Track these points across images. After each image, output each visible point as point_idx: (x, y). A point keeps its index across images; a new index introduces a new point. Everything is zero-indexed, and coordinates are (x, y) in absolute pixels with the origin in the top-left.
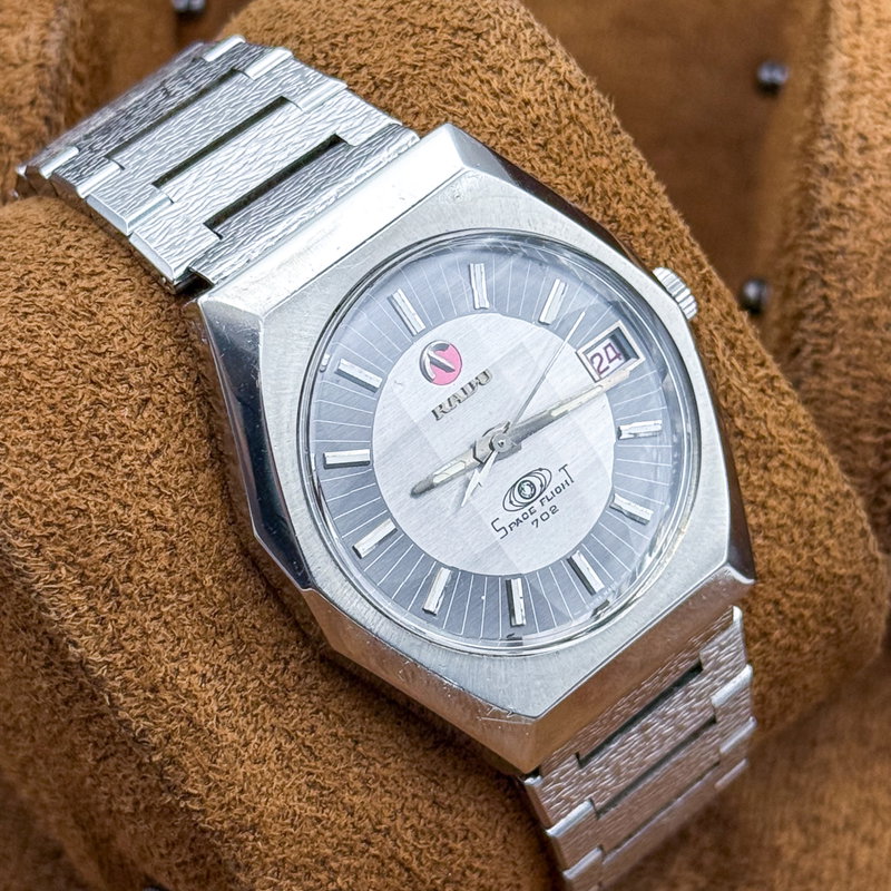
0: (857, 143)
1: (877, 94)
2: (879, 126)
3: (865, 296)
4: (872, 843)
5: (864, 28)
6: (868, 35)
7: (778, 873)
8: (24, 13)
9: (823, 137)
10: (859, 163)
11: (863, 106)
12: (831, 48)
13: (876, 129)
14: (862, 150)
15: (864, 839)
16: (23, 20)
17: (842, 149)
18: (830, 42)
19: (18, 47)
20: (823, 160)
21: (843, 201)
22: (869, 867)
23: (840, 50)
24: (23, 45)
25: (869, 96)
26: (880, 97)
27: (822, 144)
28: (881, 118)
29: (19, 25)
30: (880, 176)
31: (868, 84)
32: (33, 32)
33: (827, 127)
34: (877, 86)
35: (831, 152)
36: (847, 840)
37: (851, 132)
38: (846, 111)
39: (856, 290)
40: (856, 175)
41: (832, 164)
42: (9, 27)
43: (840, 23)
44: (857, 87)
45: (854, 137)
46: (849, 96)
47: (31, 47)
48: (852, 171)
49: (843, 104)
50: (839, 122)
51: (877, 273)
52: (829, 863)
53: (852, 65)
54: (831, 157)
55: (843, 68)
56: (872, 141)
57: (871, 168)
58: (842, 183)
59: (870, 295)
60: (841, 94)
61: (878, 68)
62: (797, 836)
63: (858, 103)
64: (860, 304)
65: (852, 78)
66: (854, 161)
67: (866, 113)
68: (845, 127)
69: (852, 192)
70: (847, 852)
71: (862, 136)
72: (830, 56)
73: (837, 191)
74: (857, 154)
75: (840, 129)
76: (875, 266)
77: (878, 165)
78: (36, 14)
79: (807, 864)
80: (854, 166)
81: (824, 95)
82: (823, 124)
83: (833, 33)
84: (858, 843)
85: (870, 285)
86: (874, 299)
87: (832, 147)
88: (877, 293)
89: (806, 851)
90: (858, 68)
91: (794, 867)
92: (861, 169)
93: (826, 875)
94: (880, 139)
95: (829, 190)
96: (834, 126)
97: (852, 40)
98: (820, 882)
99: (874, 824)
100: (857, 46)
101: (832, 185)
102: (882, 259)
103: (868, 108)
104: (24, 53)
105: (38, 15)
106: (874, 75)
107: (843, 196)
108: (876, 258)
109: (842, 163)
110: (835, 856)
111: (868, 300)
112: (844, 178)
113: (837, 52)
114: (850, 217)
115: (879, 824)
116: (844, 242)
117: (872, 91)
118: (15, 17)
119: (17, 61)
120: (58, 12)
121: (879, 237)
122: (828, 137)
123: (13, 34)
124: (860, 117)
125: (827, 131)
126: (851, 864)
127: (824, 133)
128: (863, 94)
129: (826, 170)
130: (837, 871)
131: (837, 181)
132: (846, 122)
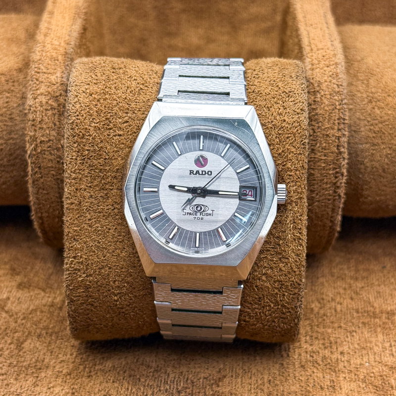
5: (314, 51)
6: (315, 53)
8: (55, 69)
15: (338, 303)
16: (55, 71)
24: (56, 78)
25: (318, 69)
29: (54, 73)
31: (318, 66)
32: (59, 74)
42: (51, 74)
44: (314, 67)
50: (311, 77)
53: (312, 61)
60: (310, 69)
62: (317, 304)
65: (313, 65)
70: (334, 307)
78: (59, 69)
79: (322, 312)
83: (305, 53)
84: (336, 304)
90: (314, 62)
91: (318, 313)
97: (311, 54)
99: (340, 298)
100: (312, 56)
104: (57, 81)
106: (319, 63)
110: (330, 309)
113: (307, 58)
115: (342, 299)
119: (55, 83)
123: (53, 75)
126: (336, 311)
128: (317, 68)
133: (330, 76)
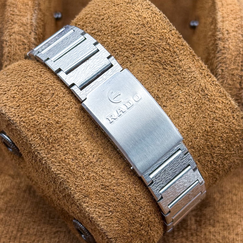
0: (226, 32)
1: (229, 21)
2: (231, 28)
3: (231, 68)
4: (236, 195)
7: (215, 203)
9: (218, 31)
10: (227, 37)
11: (226, 24)
12: (217, 11)
13: (230, 29)
14: (227, 34)
17: (223, 34)
18: (216, 10)
19: (25, 21)
20: (218, 37)
21: (224, 46)
22: (236, 200)
23: (219, 11)
26: (230, 21)
27: (218, 33)
28: (231, 26)
30: (232, 40)
33: (219, 29)
34: (229, 19)
35: (220, 35)
36: (230, 195)
37: (224, 30)
38: (223, 25)
39: (229, 67)
40: (227, 40)
41: (221, 37)
43: (218, 5)
45: (225, 31)
46: (223, 21)
47: (29, 20)
48: (226, 39)
49: (222, 24)
51: (234, 62)
52: (227, 200)
54: (221, 36)
55: (221, 15)
56: (230, 32)
57: (230, 38)
58: (224, 42)
59: (232, 68)
61: (229, 15)
63: (225, 23)
64: (230, 70)
66: (226, 36)
67: (227, 25)
68: (223, 29)
69: (226, 44)
71: (227, 30)
72: (217, 13)
73: (223, 44)
74: (226, 35)
75: (222, 29)
76: (233, 61)
77: (232, 37)
80: (226, 38)
81: (217, 22)
82: (218, 28)
85: (232, 65)
86: (234, 69)
87: (220, 33)
88: (234, 67)
89: (221, 198)
92: (228, 38)
93: (227, 203)
94: (231, 31)
95: (221, 44)
96: (220, 29)
98: (226, 205)
101: (221, 42)
102: (234, 59)
103: (228, 24)
105: (30, 13)
107: (224, 45)
108: (233, 59)
109: (223, 37)
111: (232, 69)
112: (224, 41)
114: (226, 50)
116: (225, 56)
117: (228, 20)
118: (24, 14)
120: (34, 12)
121: (234, 54)
122: (219, 31)
124: (226, 26)
125: (219, 30)
127: (218, 30)
129: (220, 39)
130: (229, 202)
131: (222, 41)
132: (223, 27)
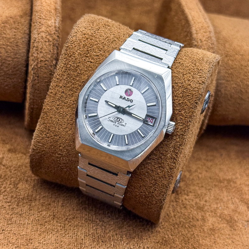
8: (51, 18)
24: (51, 23)
32: (53, 21)
42: (48, 20)
50: (196, 38)
78: (53, 18)
119: (51, 26)
133: (207, 38)
